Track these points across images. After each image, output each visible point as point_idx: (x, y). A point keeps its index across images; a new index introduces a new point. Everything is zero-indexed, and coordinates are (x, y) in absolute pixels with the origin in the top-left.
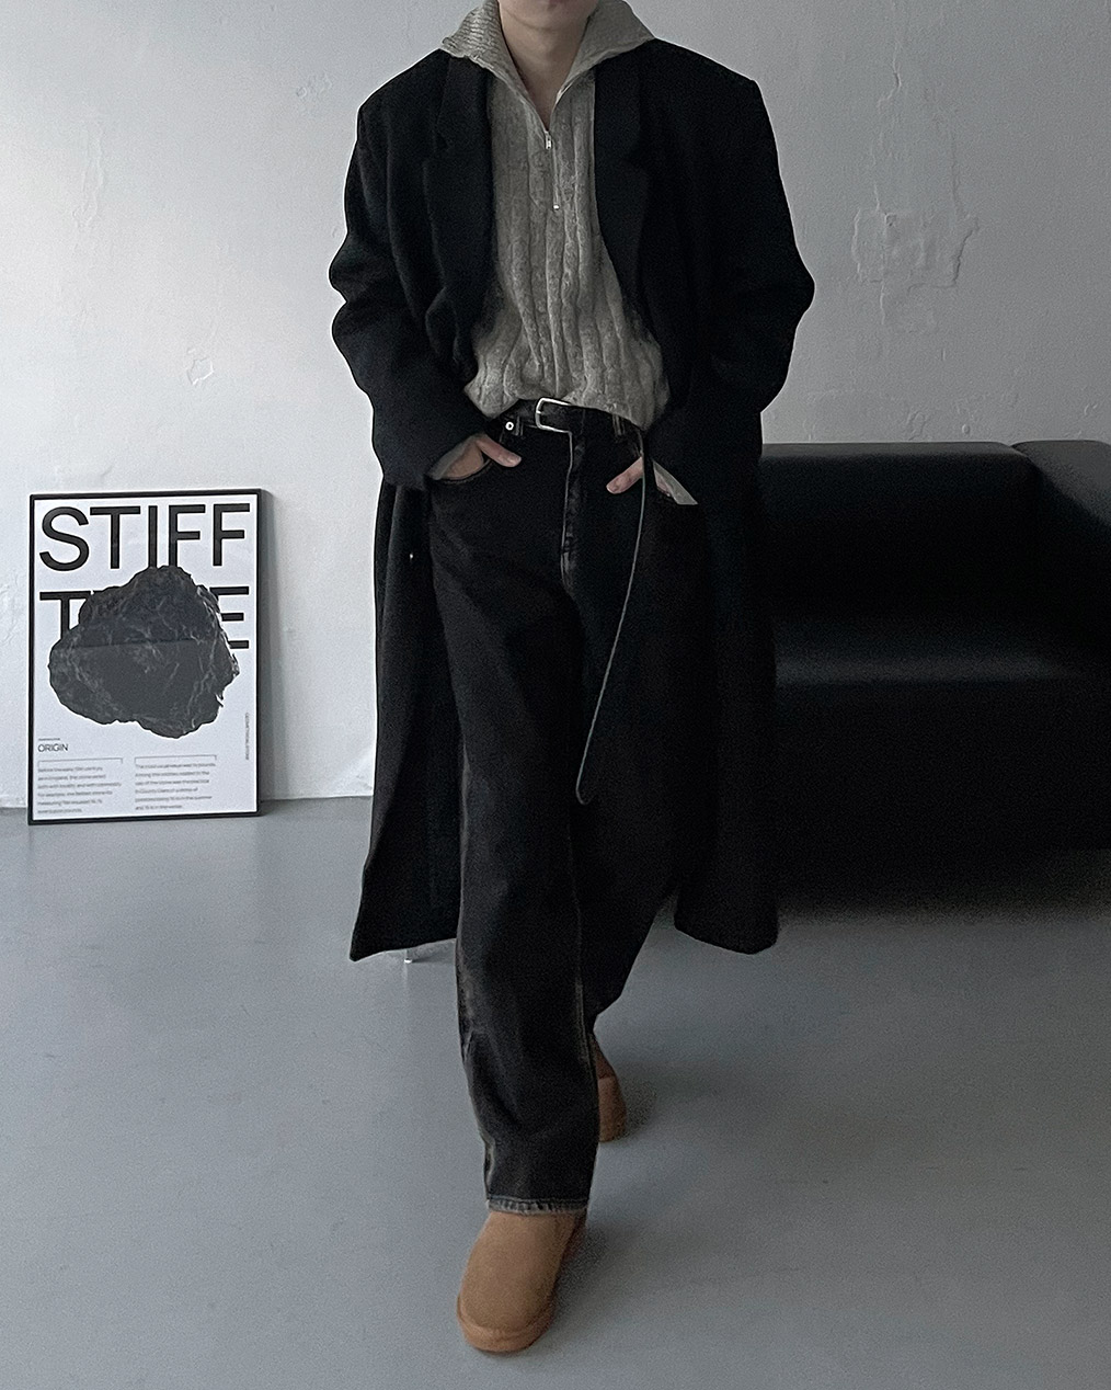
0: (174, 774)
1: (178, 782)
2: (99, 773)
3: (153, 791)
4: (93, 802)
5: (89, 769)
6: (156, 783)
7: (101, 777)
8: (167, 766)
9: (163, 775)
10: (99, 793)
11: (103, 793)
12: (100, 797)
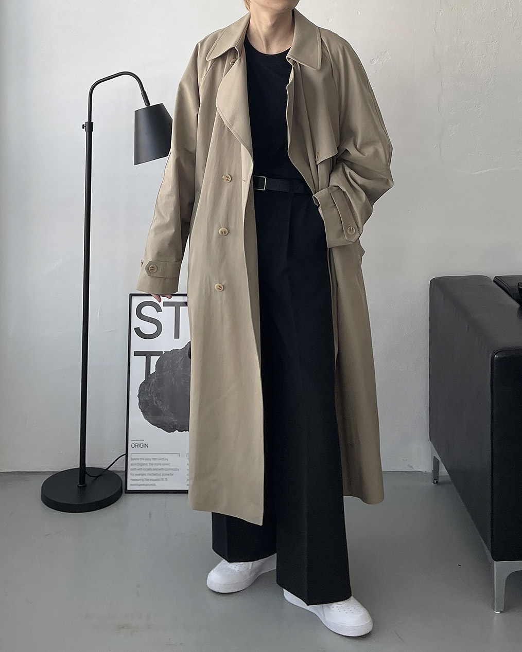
2: (167, 462)
4: (162, 479)
5: (160, 459)
7: (167, 464)
10: (166, 474)
11: (168, 475)
12: (165, 477)
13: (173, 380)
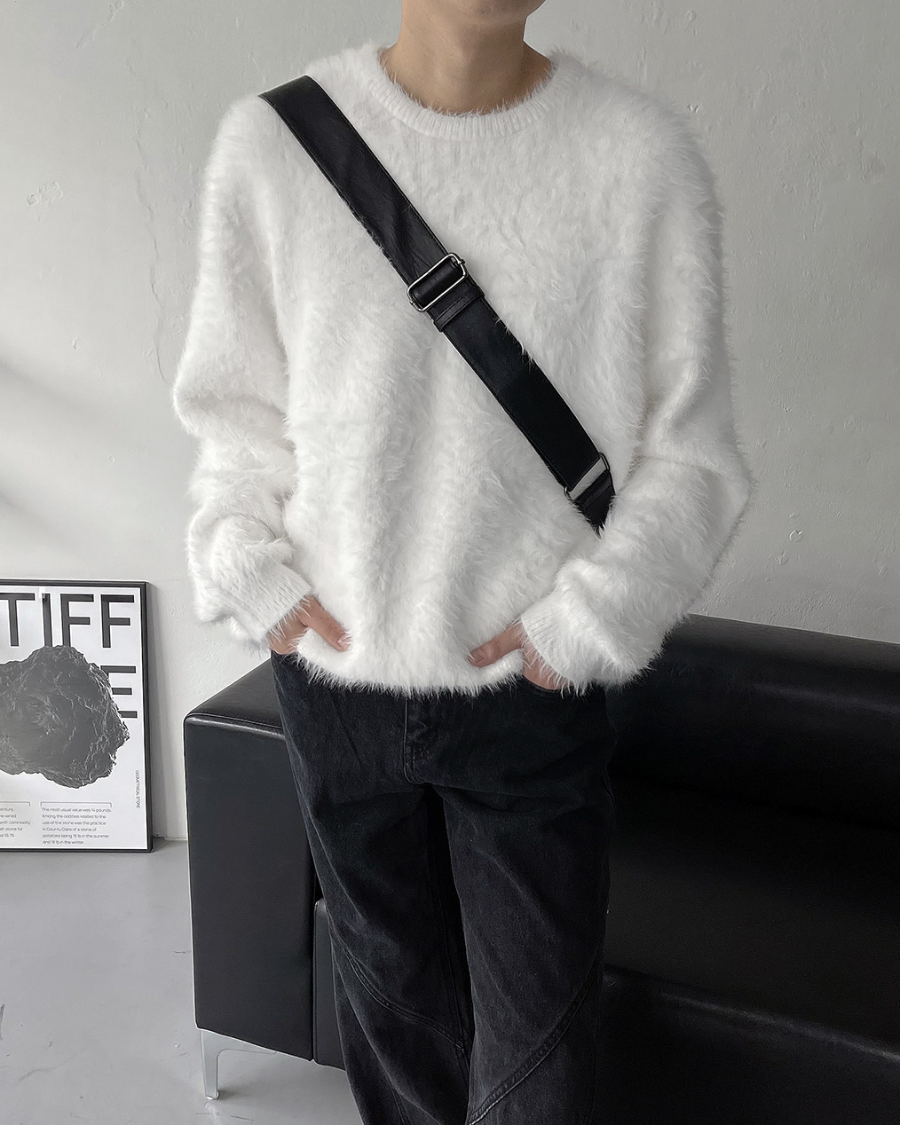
0: (75, 817)
1: (80, 823)
2: (11, 813)
3: (58, 829)
4: (6, 835)
5: (2, 809)
6: (60, 823)
7: (12, 817)
8: (70, 810)
9: (66, 817)
10: (11, 829)
11: (15, 829)
12: (10, 832)
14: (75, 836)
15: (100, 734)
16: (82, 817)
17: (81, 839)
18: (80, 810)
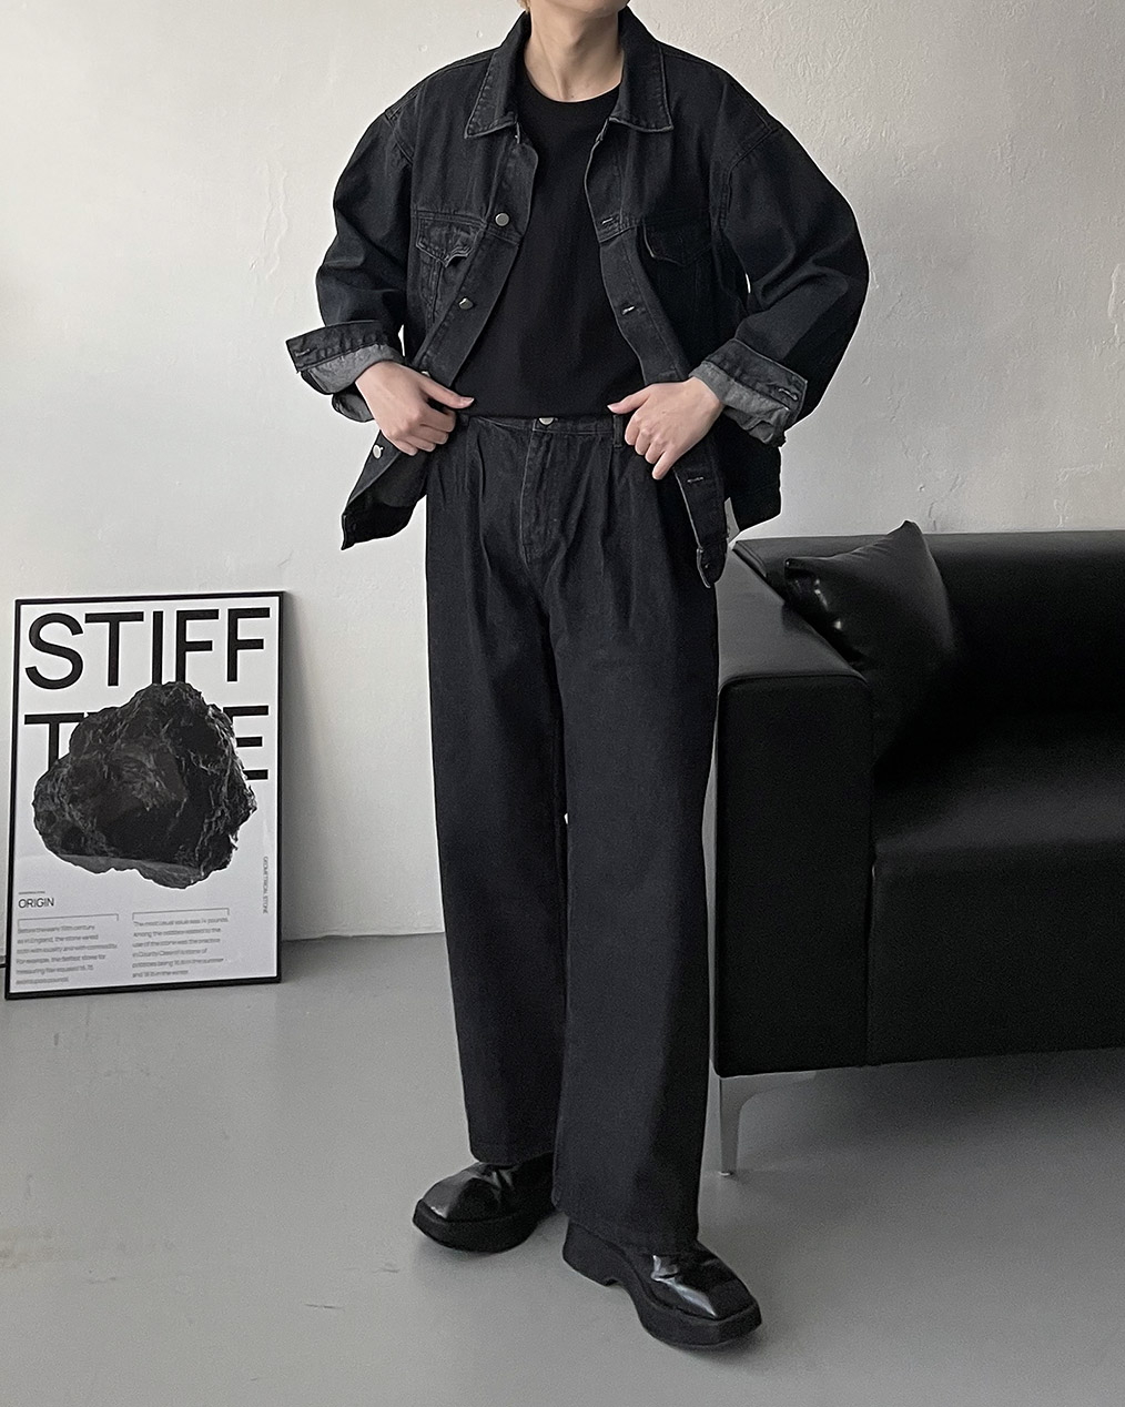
0: (178, 932)
1: (184, 942)
2: (90, 933)
3: (155, 954)
4: (83, 968)
5: (79, 928)
6: (157, 944)
7: (92, 937)
8: (171, 923)
9: (167, 933)
10: (90, 957)
11: (95, 958)
12: (91, 962)
13: (106, 768)
14: (177, 962)
15: (218, 805)
16: (188, 932)
17: (184, 967)
18: (186, 922)
